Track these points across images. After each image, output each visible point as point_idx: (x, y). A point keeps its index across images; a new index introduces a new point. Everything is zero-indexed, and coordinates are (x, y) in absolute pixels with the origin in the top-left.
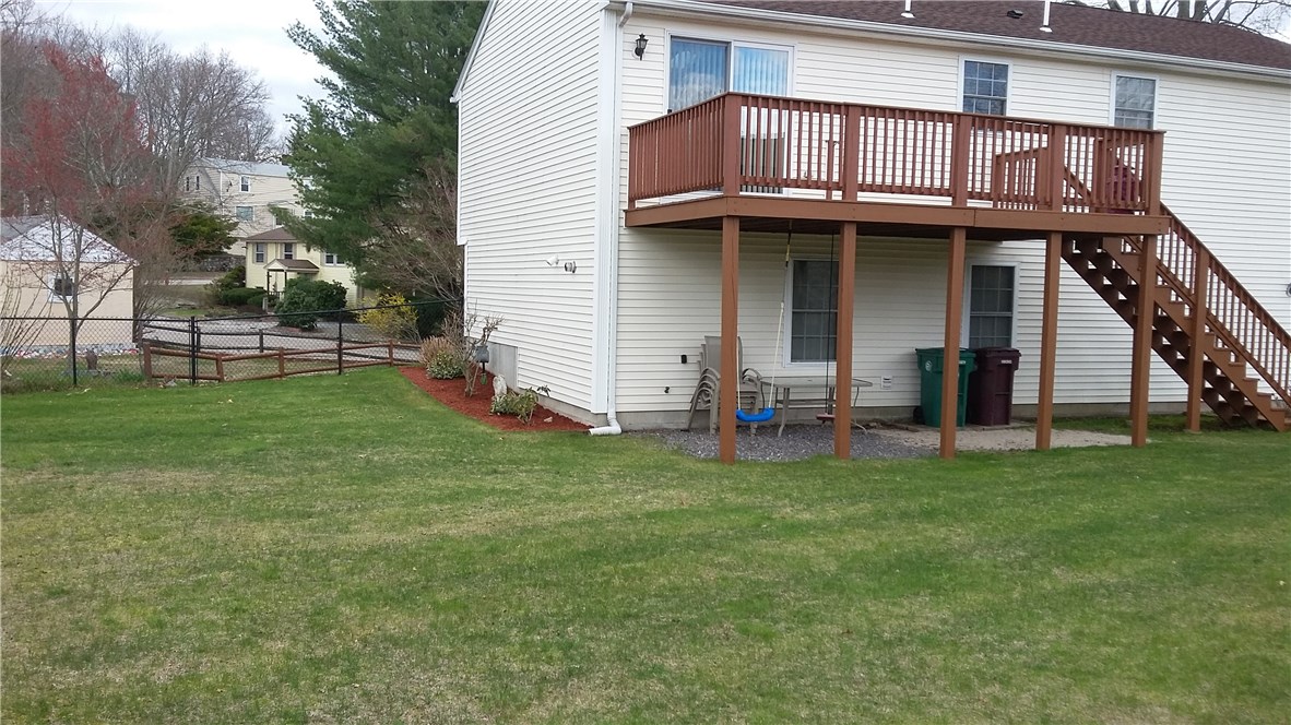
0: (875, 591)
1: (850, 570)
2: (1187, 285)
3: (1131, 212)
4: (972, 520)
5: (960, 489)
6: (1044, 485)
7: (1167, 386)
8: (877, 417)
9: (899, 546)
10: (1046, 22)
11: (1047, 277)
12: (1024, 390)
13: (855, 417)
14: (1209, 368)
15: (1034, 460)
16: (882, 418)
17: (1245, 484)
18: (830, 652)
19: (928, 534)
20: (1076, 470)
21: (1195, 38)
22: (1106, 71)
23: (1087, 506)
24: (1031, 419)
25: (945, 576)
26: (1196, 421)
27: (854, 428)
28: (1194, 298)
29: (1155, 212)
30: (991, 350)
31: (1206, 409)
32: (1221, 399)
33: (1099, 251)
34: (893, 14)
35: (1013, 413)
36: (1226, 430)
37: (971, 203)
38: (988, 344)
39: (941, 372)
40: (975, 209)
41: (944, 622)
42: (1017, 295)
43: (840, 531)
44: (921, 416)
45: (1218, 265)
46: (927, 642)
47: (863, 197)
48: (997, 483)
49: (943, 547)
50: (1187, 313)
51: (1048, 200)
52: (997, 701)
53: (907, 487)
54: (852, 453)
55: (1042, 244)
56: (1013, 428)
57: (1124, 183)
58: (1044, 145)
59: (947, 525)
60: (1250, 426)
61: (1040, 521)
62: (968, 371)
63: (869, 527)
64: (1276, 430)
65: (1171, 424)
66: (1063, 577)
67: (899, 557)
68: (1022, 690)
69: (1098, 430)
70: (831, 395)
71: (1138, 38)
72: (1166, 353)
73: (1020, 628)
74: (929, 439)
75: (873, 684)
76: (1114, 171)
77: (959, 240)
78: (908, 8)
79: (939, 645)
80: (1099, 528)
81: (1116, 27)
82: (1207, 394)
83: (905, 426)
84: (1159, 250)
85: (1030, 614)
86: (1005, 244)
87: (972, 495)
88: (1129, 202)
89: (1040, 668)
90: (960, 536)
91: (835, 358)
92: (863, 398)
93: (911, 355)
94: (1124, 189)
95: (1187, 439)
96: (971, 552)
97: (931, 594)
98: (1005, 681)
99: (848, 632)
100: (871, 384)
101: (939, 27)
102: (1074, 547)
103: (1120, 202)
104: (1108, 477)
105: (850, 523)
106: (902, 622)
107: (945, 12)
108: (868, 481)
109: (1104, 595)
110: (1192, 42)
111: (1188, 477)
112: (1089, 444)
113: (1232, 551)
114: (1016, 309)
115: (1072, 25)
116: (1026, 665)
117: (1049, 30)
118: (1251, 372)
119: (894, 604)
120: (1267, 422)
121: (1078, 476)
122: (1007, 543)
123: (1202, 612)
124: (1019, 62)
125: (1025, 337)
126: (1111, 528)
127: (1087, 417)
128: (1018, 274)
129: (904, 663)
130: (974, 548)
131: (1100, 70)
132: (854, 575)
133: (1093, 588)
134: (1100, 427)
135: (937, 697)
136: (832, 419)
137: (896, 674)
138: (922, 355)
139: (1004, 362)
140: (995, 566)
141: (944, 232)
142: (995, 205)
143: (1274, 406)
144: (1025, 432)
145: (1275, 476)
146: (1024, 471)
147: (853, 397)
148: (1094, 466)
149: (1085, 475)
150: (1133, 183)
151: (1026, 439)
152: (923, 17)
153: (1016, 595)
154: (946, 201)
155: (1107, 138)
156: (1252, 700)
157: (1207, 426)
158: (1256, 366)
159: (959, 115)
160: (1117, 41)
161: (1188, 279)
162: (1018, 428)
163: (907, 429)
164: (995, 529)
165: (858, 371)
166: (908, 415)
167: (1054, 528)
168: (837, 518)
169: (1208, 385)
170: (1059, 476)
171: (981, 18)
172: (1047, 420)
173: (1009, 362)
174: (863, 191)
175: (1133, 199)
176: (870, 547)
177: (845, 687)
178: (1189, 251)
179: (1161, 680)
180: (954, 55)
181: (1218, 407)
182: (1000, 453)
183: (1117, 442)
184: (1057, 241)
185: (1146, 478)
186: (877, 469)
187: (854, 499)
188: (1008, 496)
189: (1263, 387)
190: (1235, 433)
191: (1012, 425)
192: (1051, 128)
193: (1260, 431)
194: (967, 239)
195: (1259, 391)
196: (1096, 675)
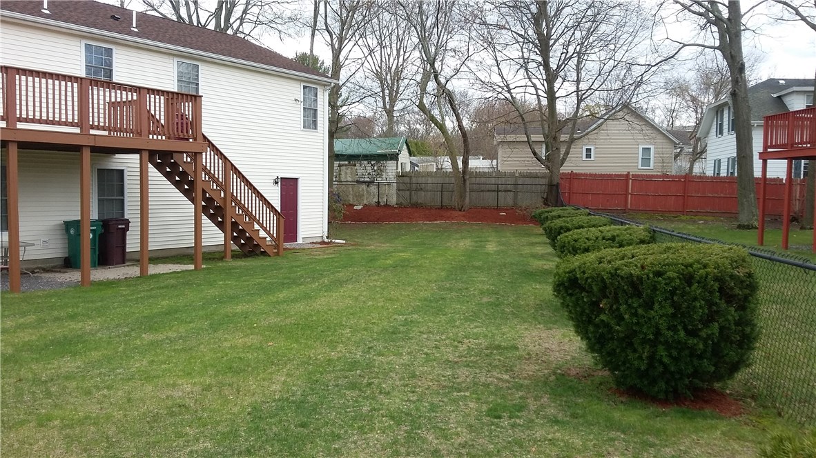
0: (37, 359)
1: (21, 351)
2: (220, 180)
3: (188, 139)
4: (99, 317)
5: (92, 302)
6: (142, 294)
7: (213, 236)
8: (40, 266)
9: (52, 335)
10: (134, 25)
11: (141, 175)
12: (133, 243)
13: (24, 267)
14: (235, 225)
15: (139, 282)
16: (43, 266)
17: (247, 283)
18: (9, 391)
19: (71, 327)
20: (162, 285)
21: (220, 42)
22: (171, 58)
23: (165, 303)
24: (137, 260)
25: (80, 346)
26: (229, 254)
27: (23, 274)
28: (225, 186)
29: (200, 139)
30: (111, 220)
31: (235, 248)
32: (242, 242)
33: (172, 161)
34: (36, 9)
35: (128, 257)
36: (245, 258)
37: (92, 132)
38: (110, 217)
39: (80, 235)
40: (95, 135)
41: (79, 367)
42: (126, 186)
43: (14, 332)
44: (69, 263)
45: (236, 169)
46: (67, 378)
47: (20, 126)
48: (115, 296)
49: (79, 333)
50: (222, 195)
51: (139, 131)
52: (105, 396)
53: (59, 304)
54: (22, 288)
55: (137, 156)
56: (128, 266)
57: (182, 123)
58: (135, 98)
59: (83, 321)
60: (257, 255)
61: (138, 313)
62: (98, 233)
63: (34, 327)
64: (269, 256)
65: (217, 257)
66: (148, 337)
67: (52, 341)
68: (119, 390)
69: (177, 263)
70: (6, 254)
71: (189, 40)
72: (212, 217)
73: (121, 364)
74: (74, 276)
75: (35, 401)
76: (176, 116)
77: (86, 154)
78: (45, 6)
79: (74, 378)
80: (169, 313)
81: (176, 32)
82: (234, 239)
83: (59, 270)
84: (204, 160)
85: (127, 357)
86: (117, 156)
87: (100, 304)
88: (185, 134)
89: (129, 379)
90: (90, 325)
91: (7, 229)
92: (29, 254)
93: (60, 225)
94: (182, 127)
95: (224, 264)
96: (96, 333)
97: (71, 356)
98: (109, 388)
99: (20, 380)
100: (34, 245)
101: (66, 21)
102: (155, 322)
103: (180, 134)
104: (179, 287)
105: (22, 327)
106: (53, 371)
107: (71, 11)
108: (33, 304)
109: (168, 343)
110: (218, 45)
111: (221, 283)
112: (171, 271)
113: (234, 315)
114: (126, 195)
115: (150, 28)
116: (122, 379)
117: (136, 30)
118: (256, 227)
119: (49, 363)
120: (265, 252)
121: (163, 288)
122: (118, 326)
123: (215, 343)
124: (120, 48)
125: (132, 212)
126: (176, 312)
127: (172, 257)
128: (126, 174)
129: (53, 389)
130: (99, 330)
131: (166, 56)
132: (24, 353)
133: (162, 341)
134: (179, 261)
135: (72, 400)
136: (7, 269)
137: (49, 394)
138: (68, 225)
139: (120, 226)
140: (110, 338)
141: (77, 149)
142: (109, 134)
143: (268, 243)
144: (135, 267)
145: (265, 278)
146: (132, 288)
147: (21, 253)
148: (173, 282)
149: (166, 287)
150: (187, 124)
151: (134, 271)
152: (56, 14)
153: (120, 349)
154: (77, 130)
155: (171, 97)
156: (229, 375)
157: (235, 256)
158: (258, 223)
159: (81, 78)
160: (176, 41)
161: (220, 176)
162: (131, 265)
163: (60, 272)
164: (112, 319)
165: (23, 236)
166: (61, 263)
167: (146, 315)
168: (12, 325)
169: (235, 234)
170: (152, 289)
171: (94, 18)
172: (146, 259)
173: (124, 226)
174: (21, 122)
175: (187, 132)
176: (34, 337)
177: (19, 405)
178: (220, 161)
179: (189, 374)
180: (78, 40)
181: (241, 246)
182: (119, 280)
183: (187, 269)
184: (146, 155)
185: (200, 285)
186: (39, 296)
187: (24, 314)
188: (121, 302)
189: (262, 234)
190: (250, 259)
191: (127, 264)
192: (138, 89)
193: (262, 257)
194: (91, 152)
195: (260, 236)
196: (158, 377)
